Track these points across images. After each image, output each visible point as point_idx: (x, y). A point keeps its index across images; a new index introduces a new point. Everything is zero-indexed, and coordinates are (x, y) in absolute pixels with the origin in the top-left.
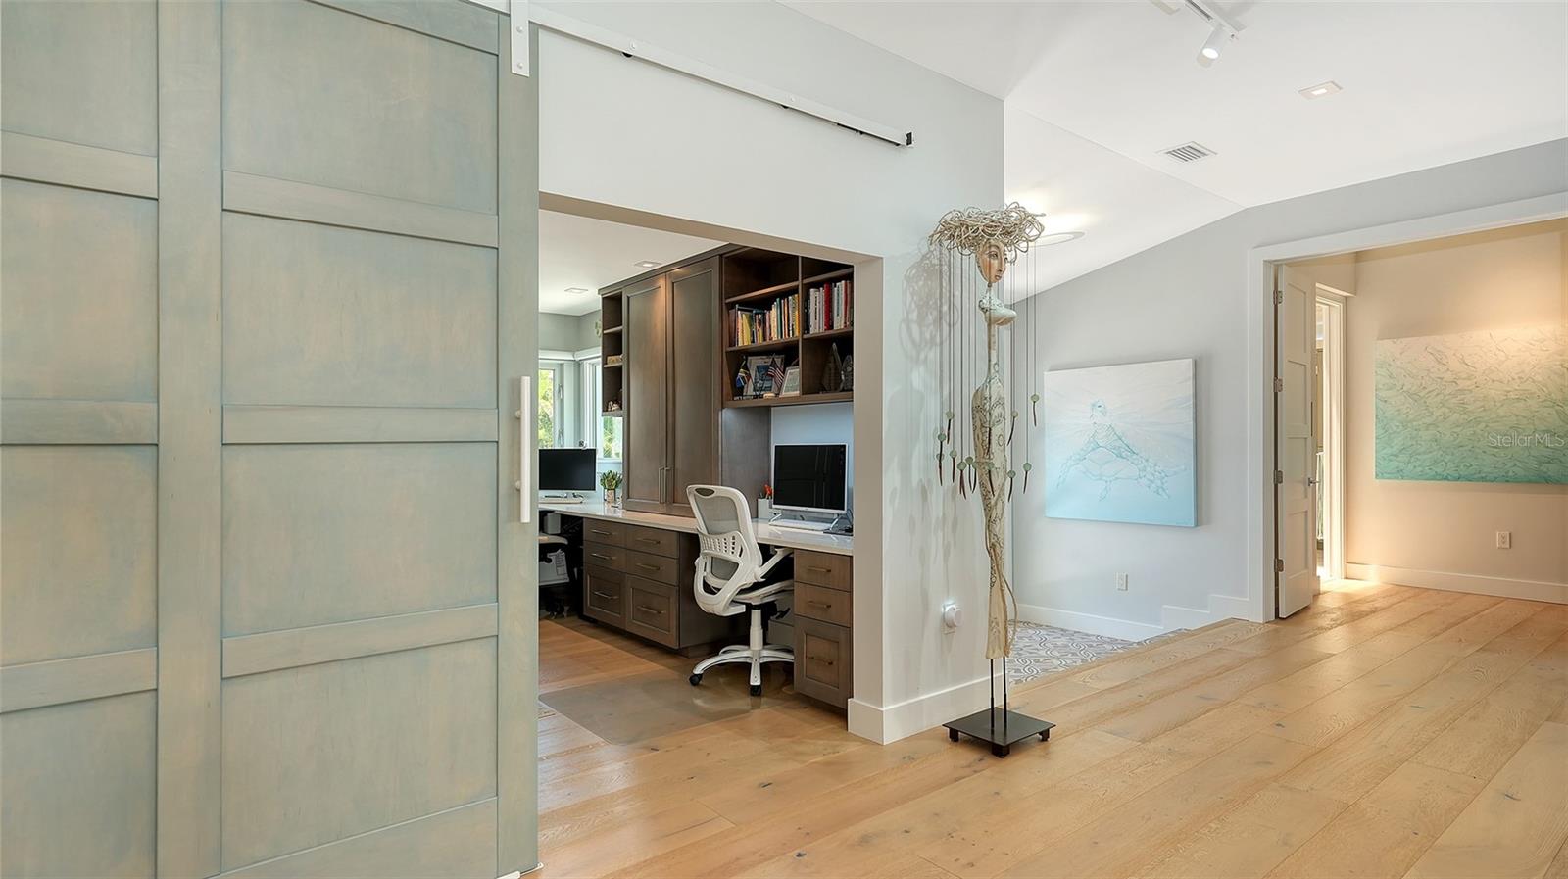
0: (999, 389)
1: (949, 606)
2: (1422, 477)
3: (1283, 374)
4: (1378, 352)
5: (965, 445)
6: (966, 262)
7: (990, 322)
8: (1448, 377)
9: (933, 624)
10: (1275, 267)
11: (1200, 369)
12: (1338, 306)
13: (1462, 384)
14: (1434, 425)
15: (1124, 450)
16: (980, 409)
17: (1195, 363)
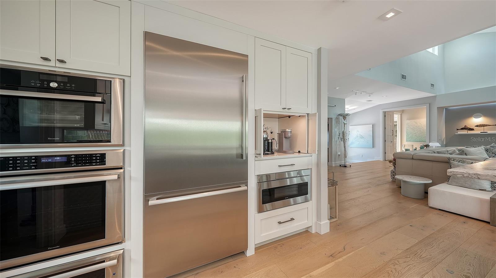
0: (345, 131)
1: (339, 153)
2: (414, 141)
3: (386, 127)
4: (406, 122)
5: (341, 136)
6: (341, 118)
7: (344, 124)
8: (418, 126)
9: (337, 155)
10: (385, 113)
11: (373, 126)
12: (400, 115)
13: (420, 127)
14: (415, 133)
15: (362, 137)
16: (343, 133)
17: (373, 125)
